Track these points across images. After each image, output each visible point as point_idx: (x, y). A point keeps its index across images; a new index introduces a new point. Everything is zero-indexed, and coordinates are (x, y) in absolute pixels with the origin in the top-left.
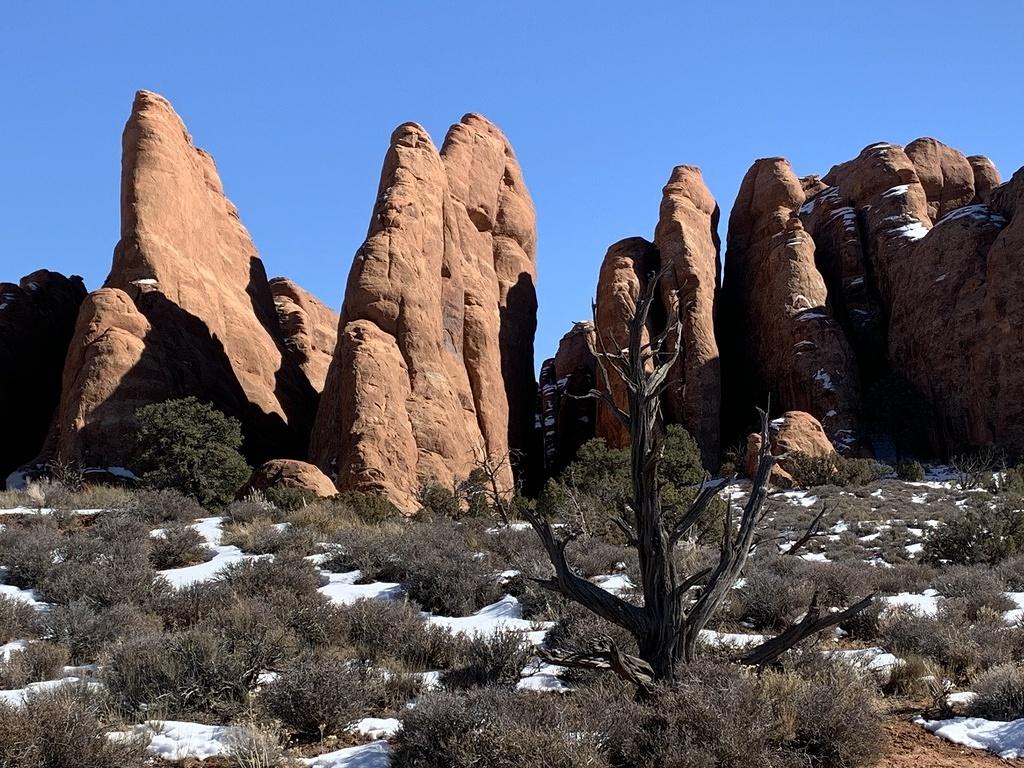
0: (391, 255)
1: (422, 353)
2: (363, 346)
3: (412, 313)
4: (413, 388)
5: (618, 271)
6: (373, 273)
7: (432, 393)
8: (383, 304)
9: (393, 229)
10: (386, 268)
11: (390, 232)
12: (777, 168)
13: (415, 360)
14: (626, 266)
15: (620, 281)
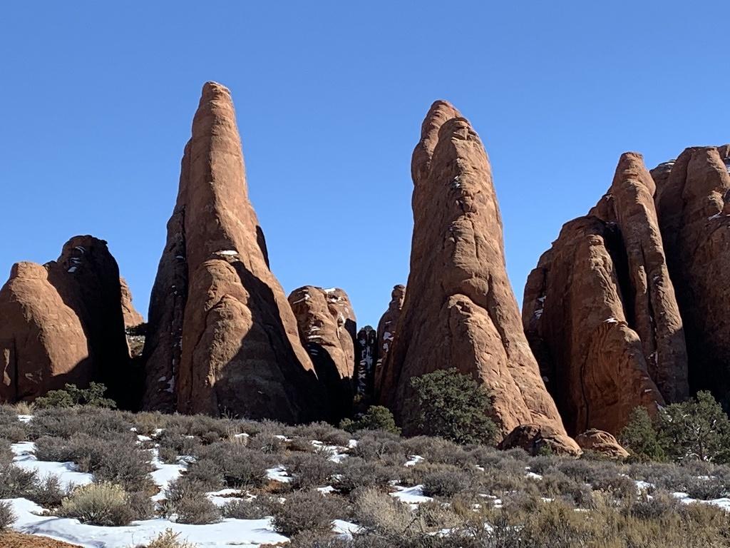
0: (476, 237)
1: (511, 325)
2: (472, 318)
3: (499, 289)
4: (508, 356)
5: (592, 248)
6: (464, 254)
7: (524, 360)
8: (474, 281)
9: (472, 213)
10: (473, 249)
11: (469, 216)
12: (709, 157)
13: (506, 331)
14: (600, 243)
15: (596, 257)
